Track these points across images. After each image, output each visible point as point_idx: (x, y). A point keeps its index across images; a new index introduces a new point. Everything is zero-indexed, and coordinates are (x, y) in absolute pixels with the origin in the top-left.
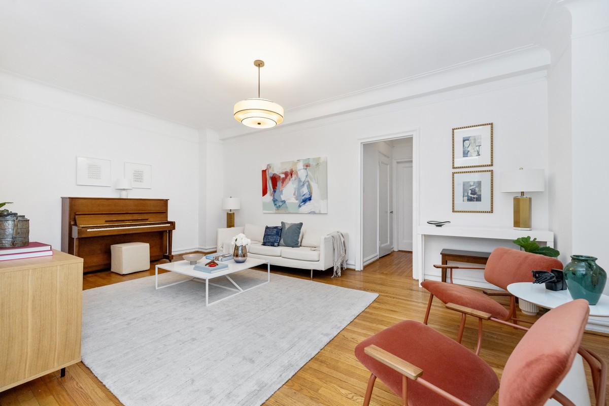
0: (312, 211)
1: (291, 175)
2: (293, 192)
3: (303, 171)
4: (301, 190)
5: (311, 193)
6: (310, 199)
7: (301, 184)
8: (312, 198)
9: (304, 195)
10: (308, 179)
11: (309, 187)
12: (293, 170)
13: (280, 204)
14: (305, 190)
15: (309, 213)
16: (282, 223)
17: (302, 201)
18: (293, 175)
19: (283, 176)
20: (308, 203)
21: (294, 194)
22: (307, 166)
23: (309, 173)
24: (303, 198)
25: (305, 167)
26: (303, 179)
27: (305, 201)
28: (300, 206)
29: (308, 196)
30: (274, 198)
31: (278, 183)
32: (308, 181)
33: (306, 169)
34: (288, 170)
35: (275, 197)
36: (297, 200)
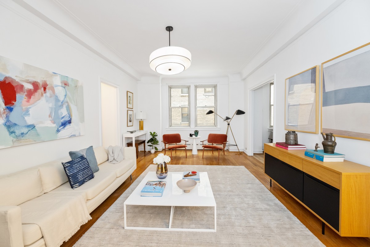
0: (72, 135)
1: (45, 89)
2: (49, 114)
3: (61, 89)
4: (59, 112)
5: (70, 116)
6: (70, 122)
7: (59, 104)
8: (72, 121)
9: (63, 117)
10: (67, 99)
11: (68, 108)
12: (48, 83)
13: (25, 130)
14: (64, 112)
15: (70, 137)
16: (71, 154)
17: (61, 124)
18: (47, 90)
19: (30, 87)
20: (68, 127)
21: (50, 116)
22: (65, 84)
23: (68, 93)
24: (62, 120)
25: (64, 85)
26: (61, 98)
27: (64, 124)
28: (58, 131)
29: (67, 119)
30: (8, 121)
31: (18, 96)
32: (67, 102)
33: (64, 88)
34: (39, 80)
35: (10, 119)
36: (54, 123)
